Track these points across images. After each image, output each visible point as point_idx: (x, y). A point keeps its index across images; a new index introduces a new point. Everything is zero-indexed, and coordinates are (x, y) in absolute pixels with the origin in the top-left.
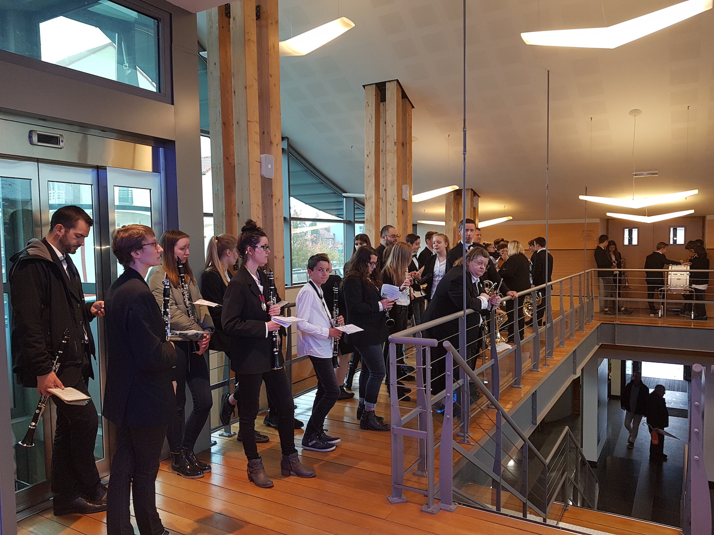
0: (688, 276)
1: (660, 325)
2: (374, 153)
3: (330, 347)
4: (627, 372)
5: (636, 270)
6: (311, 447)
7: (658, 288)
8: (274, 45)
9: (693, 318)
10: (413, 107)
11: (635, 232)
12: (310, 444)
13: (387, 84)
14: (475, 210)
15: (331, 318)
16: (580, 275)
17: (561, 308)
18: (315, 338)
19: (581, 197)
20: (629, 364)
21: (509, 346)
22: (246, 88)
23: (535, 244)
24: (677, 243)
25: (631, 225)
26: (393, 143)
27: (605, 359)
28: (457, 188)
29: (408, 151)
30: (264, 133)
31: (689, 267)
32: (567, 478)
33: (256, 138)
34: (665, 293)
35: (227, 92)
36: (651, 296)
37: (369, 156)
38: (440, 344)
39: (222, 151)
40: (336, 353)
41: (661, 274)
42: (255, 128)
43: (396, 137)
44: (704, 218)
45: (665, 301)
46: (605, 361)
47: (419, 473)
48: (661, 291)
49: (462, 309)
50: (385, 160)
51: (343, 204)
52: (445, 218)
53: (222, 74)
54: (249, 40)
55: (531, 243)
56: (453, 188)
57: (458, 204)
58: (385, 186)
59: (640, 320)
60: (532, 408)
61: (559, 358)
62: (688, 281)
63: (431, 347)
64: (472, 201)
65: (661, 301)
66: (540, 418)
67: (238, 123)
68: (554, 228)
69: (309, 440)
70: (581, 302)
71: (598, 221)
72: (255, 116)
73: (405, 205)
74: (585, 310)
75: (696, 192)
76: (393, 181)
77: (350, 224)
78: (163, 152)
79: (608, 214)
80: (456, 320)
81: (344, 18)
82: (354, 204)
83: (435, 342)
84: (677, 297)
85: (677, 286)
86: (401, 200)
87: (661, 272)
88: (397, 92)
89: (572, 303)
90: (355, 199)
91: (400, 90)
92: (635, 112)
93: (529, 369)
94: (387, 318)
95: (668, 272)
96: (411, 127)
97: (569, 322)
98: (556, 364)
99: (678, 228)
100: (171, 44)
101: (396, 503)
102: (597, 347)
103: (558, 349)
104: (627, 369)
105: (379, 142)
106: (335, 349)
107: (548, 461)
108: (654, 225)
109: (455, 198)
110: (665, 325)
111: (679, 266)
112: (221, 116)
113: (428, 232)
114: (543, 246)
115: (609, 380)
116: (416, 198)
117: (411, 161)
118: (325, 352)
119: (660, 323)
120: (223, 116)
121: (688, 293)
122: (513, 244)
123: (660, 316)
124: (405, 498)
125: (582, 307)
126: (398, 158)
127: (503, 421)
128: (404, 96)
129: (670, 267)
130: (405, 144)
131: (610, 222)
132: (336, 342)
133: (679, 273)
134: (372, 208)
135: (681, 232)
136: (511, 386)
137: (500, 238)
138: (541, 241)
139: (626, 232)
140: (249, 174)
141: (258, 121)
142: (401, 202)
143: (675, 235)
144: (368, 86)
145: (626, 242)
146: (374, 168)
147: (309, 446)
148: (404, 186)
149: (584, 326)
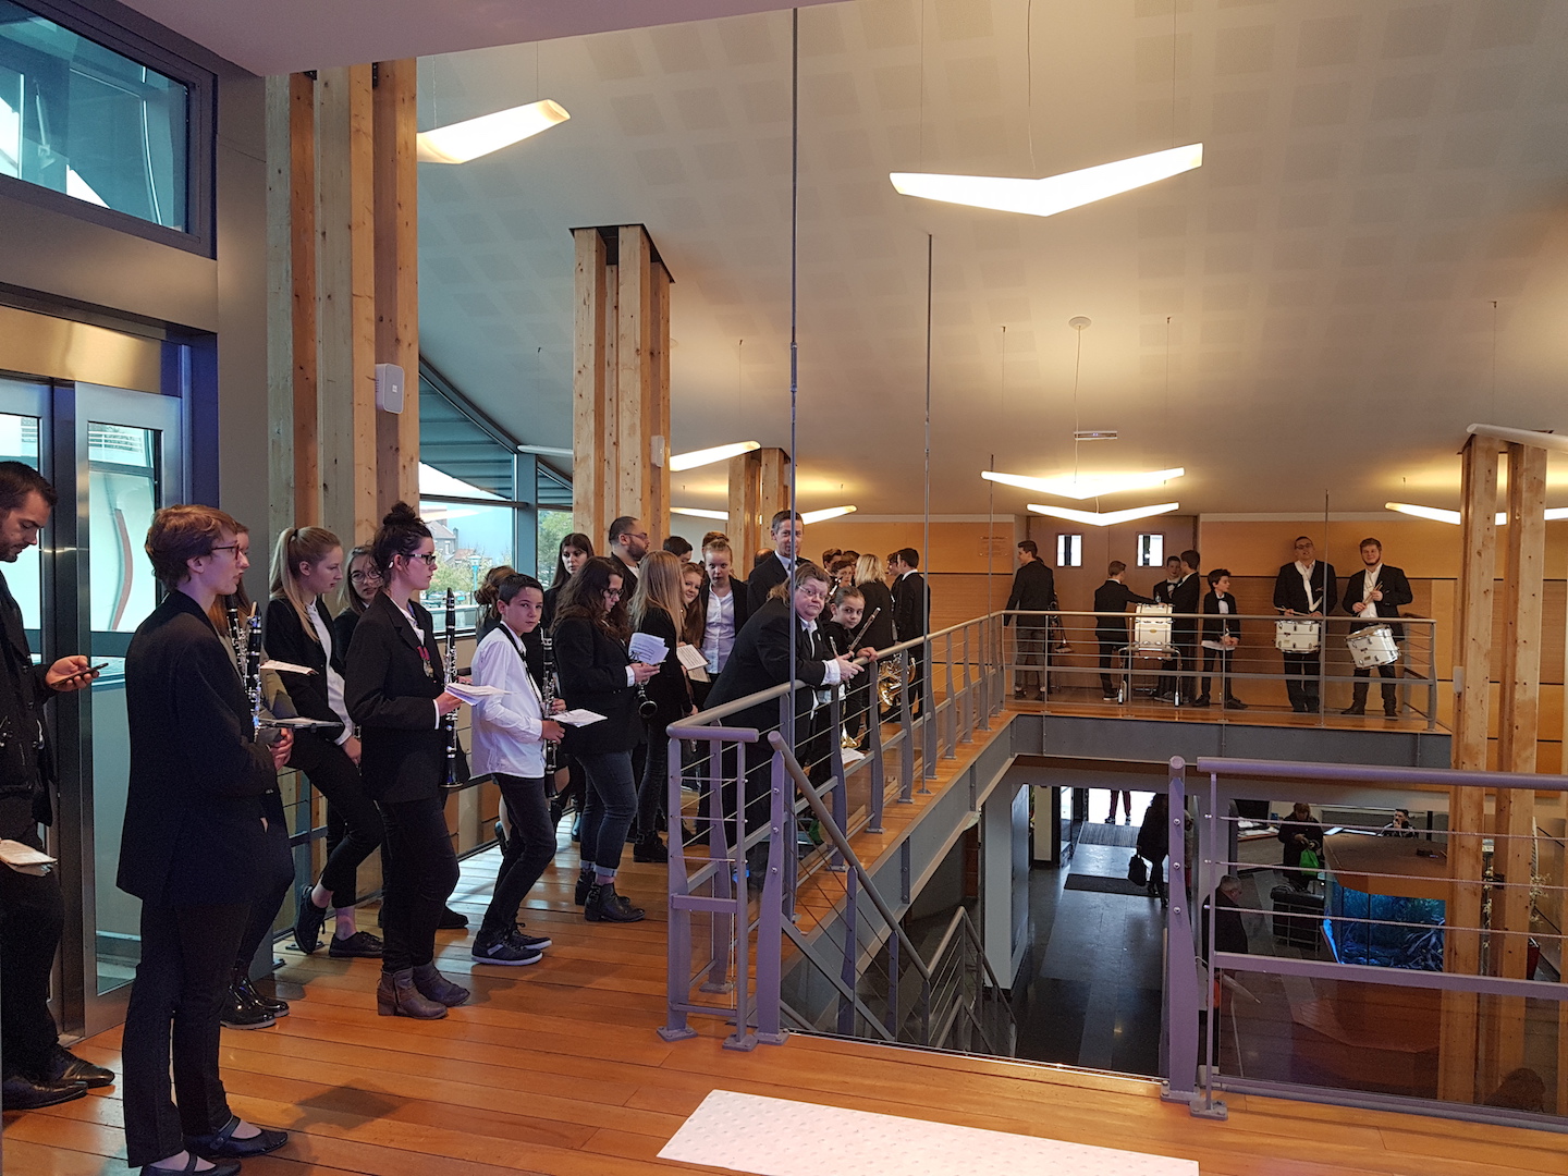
0: (1170, 626)
1: (1120, 717)
2: (593, 368)
3: (539, 756)
4: (1063, 816)
5: (1078, 613)
6: (493, 957)
7: (1119, 647)
8: (406, 143)
9: (1177, 703)
10: (672, 281)
11: (1076, 541)
12: (490, 952)
13: (620, 229)
14: (787, 490)
15: (541, 699)
16: (981, 622)
17: (949, 685)
18: (511, 736)
19: (986, 475)
20: (1066, 796)
21: (861, 756)
22: (350, 227)
23: (899, 560)
24: (1151, 564)
25: (1070, 529)
26: (633, 351)
27: (1024, 786)
28: (756, 446)
29: (662, 368)
30: (385, 320)
31: (1170, 609)
32: (963, 1010)
33: (366, 328)
34: (1130, 657)
35: (305, 231)
36: (1105, 663)
37: (583, 371)
38: (764, 738)
39: (290, 353)
40: (552, 769)
41: (1122, 622)
42: (367, 310)
43: (639, 340)
44: (1196, 518)
45: (1129, 671)
46: (1025, 787)
47: (713, 987)
48: (1123, 653)
49: (787, 679)
50: (615, 381)
51: (511, 467)
52: (729, 505)
53: (296, 194)
54: (358, 131)
55: (893, 559)
56: (749, 447)
57: (753, 477)
58: (614, 434)
59: (1089, 708)
60: (902, 870)
61: (946, 779)
62: (1169, 634)
63: (746, 743)
64: (781, 472)
65: (1123, 671)
66: (916, 889)
67: (329, 296)
68: (939, 530)
69: (489, 945)
70: (982, 673)
71: (1011, 519)
72: (366, 283)
73: (656, 475)
74: (990, 691)
75: (1180, 472)
76: (633, 427)
77: (526, 510)
78: (188, 354)
79: (1031, 507)
80: (776, 700)
81: (550, 102)
82: (537, 467)
83: (754, 734)
84: (1152, 663)
85: (1149, 643)
86: (648, 465)
87: (1123, 618)
88: (643, 248)
89: (966, 677)
90: (539, 458)
91: (647, 245)
92: (1080, 322)
93: (894, 800)
94: (642, 700)
95: (1134, 617)
96: (668, 321)
97: (962, 713)
98: (941, 789)
99: (1152, 536)
100: (214, 138)
101: (676, 1040)
102: (1011, 760)
103: (943, 764)
104: (1062, 810)
105: (604, 347)
106: (549, 760)
107: (930, 970)
108: (1111, 530)
109: (748, 465)
110: (1129, 717)
111: (1154, 607)
112: (290, 280)
113: (709, 534)
114: (913, 565)
115: (1031, 830)
116: (678, 463)
117: (668, 388)
118: (531, 765)
119: (1120, 713)
120: (295, 279)
121: (1169, 657)
122: (867, 560)
123: (1120, 701)
124: (692, 1029)
125: (983, 685)
126: (644, 381)
127: (860, 887)
128: (655, 257)
129: (1139, 608)
130: (656, 353)
131: (1032, 519)
132: (551, 745)
133: (1153, 620)
134: (589, 480)
135: (1156, 543)
136: (864, 831)
137: (835, 548)
138: (910, 557)
139: (1061, 539)
140: (352, 403)
141: (373, 296)
142: (648, 469)
143: (1146, 550)
144: (581, 232)
145: (1061, 562)
146: (592, 399)
147: (488, 957)
148: (655, 439)
149: (989, 720)
